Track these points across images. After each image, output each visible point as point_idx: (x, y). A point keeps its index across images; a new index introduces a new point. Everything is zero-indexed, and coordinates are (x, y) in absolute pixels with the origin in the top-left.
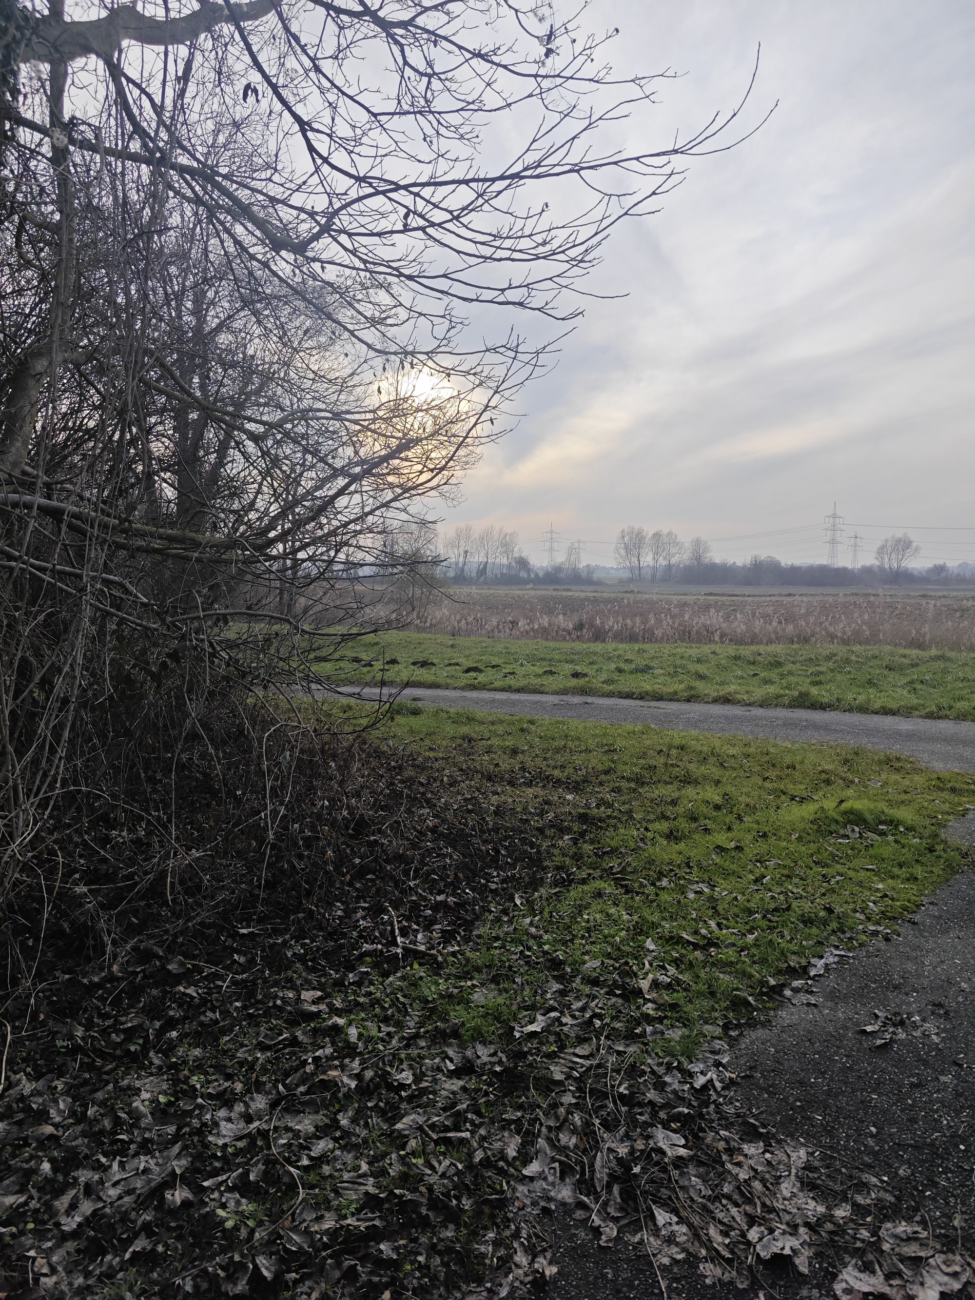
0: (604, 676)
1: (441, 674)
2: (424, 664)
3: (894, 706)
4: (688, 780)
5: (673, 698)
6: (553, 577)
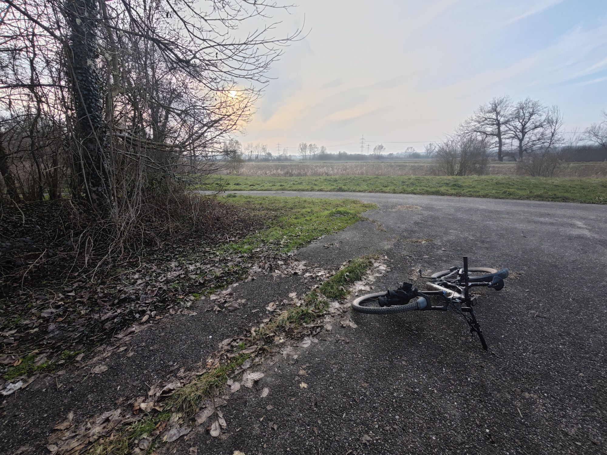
0: (289, 186)
1: (243, 187)
2: (238, 184)
3: (362, 190)
4: (304, 208)
5: (307, 190)
6: (279, 159)
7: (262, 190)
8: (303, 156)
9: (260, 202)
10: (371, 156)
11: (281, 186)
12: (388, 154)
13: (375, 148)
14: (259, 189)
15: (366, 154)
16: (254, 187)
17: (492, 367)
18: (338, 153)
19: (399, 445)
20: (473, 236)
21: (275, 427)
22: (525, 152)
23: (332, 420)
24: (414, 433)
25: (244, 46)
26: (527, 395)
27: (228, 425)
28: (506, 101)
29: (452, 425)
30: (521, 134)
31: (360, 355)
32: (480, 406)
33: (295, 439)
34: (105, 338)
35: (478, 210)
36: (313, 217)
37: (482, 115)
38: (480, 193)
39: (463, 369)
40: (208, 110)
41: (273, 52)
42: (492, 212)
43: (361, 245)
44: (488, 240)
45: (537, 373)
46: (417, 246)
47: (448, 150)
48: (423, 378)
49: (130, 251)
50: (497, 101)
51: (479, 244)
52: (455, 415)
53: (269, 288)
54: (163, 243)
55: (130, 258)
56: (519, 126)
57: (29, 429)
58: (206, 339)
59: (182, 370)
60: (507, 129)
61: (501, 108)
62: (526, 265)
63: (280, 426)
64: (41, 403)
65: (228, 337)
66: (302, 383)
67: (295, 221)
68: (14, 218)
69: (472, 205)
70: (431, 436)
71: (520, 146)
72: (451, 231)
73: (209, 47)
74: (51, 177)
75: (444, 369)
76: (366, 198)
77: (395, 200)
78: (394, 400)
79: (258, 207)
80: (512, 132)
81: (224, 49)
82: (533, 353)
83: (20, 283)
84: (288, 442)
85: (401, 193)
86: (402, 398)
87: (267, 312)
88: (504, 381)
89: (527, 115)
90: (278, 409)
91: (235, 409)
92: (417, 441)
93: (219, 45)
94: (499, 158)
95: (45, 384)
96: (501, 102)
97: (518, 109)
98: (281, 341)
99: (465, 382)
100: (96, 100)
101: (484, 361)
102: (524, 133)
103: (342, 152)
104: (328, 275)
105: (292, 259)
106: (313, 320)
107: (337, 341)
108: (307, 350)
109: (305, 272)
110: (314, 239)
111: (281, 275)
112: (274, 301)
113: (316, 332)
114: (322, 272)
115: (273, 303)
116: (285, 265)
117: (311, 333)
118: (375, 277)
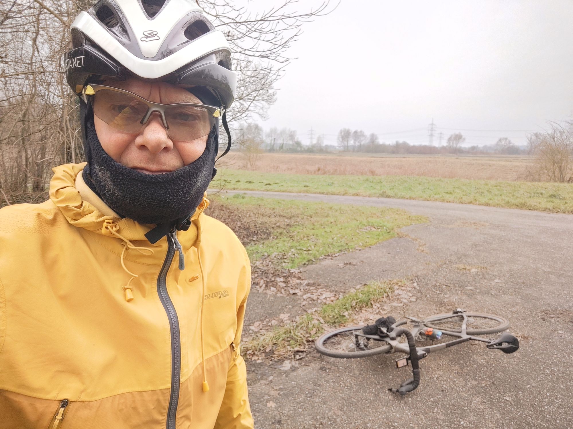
0: (315, 187)
1: (256, 186)
2: (250, 182)
3: (414, 196)
4: (327, 216)
5: (338, 194)
6: (311, 150)
7: (279, 191)
8: (344, 147)
10: (444, 148)
11: (305, 186)
12: (470, 146)
13: (450, 138)
14: (276, 189)
16: (270, 187)
20: (550, 266)
31: (343, 385)
36: (335, 230)
39: (459, 411)
43: (388, 267)
46: (463, 274)
47: (553, 145)
48: (407, 415)
53: (260, 306)
66: (271, 402)
67: (311, 232)
75: (436, 409)
76: (417, 207)
79: (268, 212)
87: (251, 332)
98: (259, 361)
101: (490, 408)
103: (401, 141)
104: (332, 298)
105: (295, 277)
106: (300, 345)
107: (321, 368)
108: (284, 373)
109: (306, 292)
110: (329, 256)
111: (276, 294)
112: (262, 321)
113: (300, 356)
114: (327, 294)
115: (260, 322)
116: (284, 282)
117: (294, 357)
118: (392, 306)
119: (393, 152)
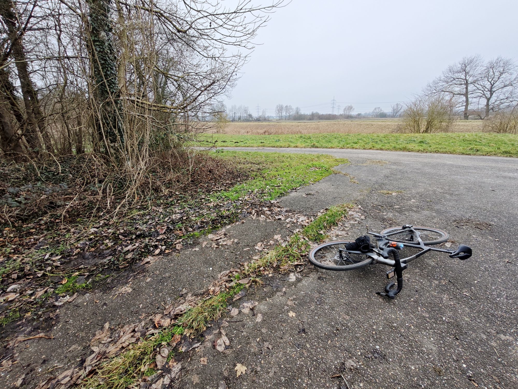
0: (268, 143)
1: (229, 144)
3: (333, 146)
4: (283, 162)
5: (284, 147)
6: (259, 119)
7: (245, 147)
8: (280, 117)
9: (244, 157)
10: (341, 115)
11: (261, 143)
12: (357, 113)
13: (345, 109)
14: (243, 146)
15: (337, 114)
16: (238, 144)
17: (467, 309)
18: (311, 113)
19: (381, 371)
20: (442, 188)
21: (270, 347)
22: (491, 111)
23: (319, 345)
24: (394, 362)
25: (234, 14)
26: (502, 337)
27: (230, 342)
28: (476, 61)
29: (430, 358)
30: (489, 93)
31: (340, 292)
32: (456, 343)
33: (287, 359)
34: (128, 266)
35: (445, 165)
36: (292, 171)
37: (451, 75)
38: (447, 150)
39: (437, 309)
40: (201, 75)
41: (259, 19)
42: (459, 167)
43: (336, 195)
44: (457, 193)
45: (512, 317)
46: (388, 197)
47: (415, 110)
48: (400, 315)
49: (141, 197)
50: (466, 62)
51: (448, 197)
52: (431, 350)
53: (257, 230)
54: (167, 190)
55: (142, 202)
56: (488, 86)
57: (77, 333)
58: (207, 270)
59: (190, 295)
60: (475, 88)
61: (471, 68)
62: (496, 217)
63: (274, 347)
64: (84, 314)
65: (225, 269)
66: (291, 312)
67: (276, 173)
68: (53, 168)
69: (438, 161)
70: (410, 366)
71: (488, 105)
72: (419, 184)
73: (202, 17)
74: (77, 136)
75: (419, 308)
76: (338, 153)
77: (365, 156)
78: (374, 332)
79: (243, 161)
80: (481, 91)
81: (216, 18)
82: (506, 299)
83: (61, 219)
84: (282, 360)
85: (370, 149)
86: (381, 330)
87: (257, 251)
88: (479, 322)
89: (497, 74)
90: (271, 332)
91: (236, 330)
92: (398, 369)
93: (211, 15)
94: (465, 117)
95: (86, 299)
96: (471, 62)
97: (488, 68)
98: (270, 275)
99: (440, 321)
100: (111, 68)
101: (458, 303)
102: (492, 93)
103: (315, 112)
104: (307, 221)
105: (275, 206)
106: (297, 259)
107: (319, 278)
108: (293, 284)
109: (287, 217)
110: (293, 189)
111: (266, 220)
112: (262, 241)
113: (300, 269)
114: (302, 218)
115: (261, 243)
116: (269, 211)
117: (296, 270)
118: (350, 224)
119: (310, 119)
